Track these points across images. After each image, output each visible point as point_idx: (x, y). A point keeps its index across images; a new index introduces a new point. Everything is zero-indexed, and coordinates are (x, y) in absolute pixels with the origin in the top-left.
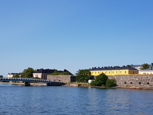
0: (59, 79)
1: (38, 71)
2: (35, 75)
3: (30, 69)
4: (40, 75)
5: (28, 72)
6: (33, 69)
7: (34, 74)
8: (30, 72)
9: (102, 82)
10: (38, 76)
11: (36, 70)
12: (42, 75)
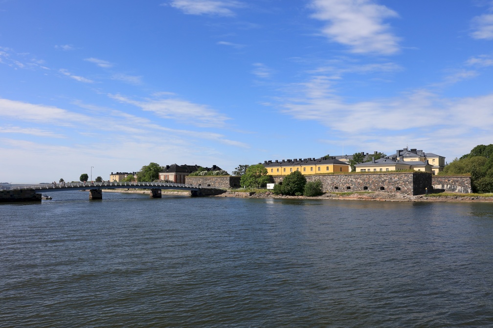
0: (208, 182)
1: (169, 169)
2: (162, 176)
3: (153, 165)
4: (171, 177)
5: (151, 170)
6: (158, 165)
7: (160, 174)
8: (153, 171)
9: (297, 187)
10: (168, 178)
11: (163, 167)
12: (176, 177)
